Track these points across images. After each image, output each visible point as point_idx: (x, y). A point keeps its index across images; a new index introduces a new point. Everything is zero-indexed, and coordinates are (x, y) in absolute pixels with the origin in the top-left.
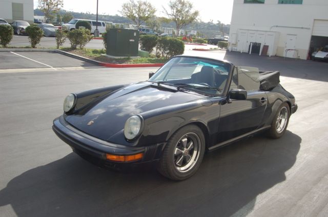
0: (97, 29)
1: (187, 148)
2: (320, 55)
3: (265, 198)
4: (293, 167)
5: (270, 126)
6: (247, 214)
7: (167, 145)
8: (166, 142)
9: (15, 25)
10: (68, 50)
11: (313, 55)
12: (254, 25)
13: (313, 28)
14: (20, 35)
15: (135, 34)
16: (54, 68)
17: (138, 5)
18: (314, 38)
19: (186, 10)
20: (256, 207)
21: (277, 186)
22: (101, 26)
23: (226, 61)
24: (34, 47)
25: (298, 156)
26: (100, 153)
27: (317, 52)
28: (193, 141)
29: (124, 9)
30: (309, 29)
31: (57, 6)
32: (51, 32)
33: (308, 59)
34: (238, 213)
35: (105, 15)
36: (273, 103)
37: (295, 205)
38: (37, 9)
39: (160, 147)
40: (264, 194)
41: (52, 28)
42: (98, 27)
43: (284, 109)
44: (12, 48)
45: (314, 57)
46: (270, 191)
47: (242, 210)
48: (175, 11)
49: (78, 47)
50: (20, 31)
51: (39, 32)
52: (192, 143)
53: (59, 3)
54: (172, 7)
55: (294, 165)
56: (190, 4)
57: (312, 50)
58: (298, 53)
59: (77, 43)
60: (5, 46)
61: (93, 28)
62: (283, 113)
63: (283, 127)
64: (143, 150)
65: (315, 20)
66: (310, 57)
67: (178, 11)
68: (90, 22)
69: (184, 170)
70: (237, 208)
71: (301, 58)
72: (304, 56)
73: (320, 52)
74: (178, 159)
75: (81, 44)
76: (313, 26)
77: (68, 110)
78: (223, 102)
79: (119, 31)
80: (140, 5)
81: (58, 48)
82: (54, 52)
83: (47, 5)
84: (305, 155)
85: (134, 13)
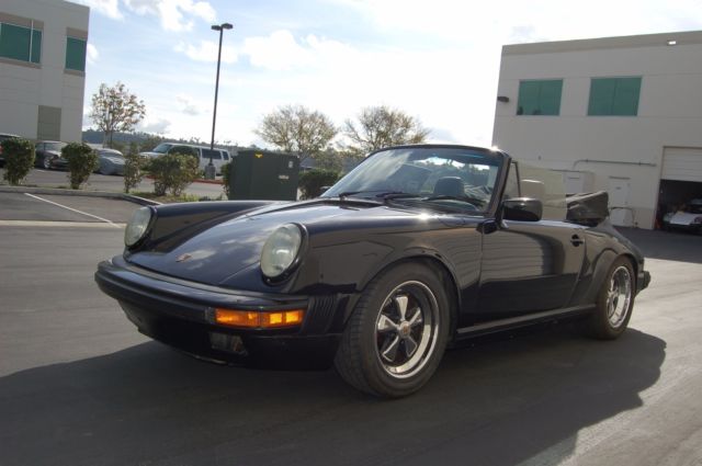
0: (211, 164)
1: (408, 319)
2: (682, 219)
3: (597, 434)
4: (655, 386)
5: (594, 306)
6: (559, 461)
7: (359, 301)
8: (358, 292)
9: (41, 149)
10: (148, 195)
11: (666, 219)
12: (540, 158)
13: (662, 165)
14: (50, 169)
15: (291, 165)
16: (115, 225)
17: (299, 122)
18: (666, 185)
19: (399, 131)
20: (579, 450)
21: (623, 414)
22: (220, 158)
23: (495, 149)
24: (74, 188)
25: (663, 368)
26: (200, 308)
27: (675, 212)
28: (420, 306)
29: (269, 128)
30: (654, 165)
31: (131, 115)
32: (116, 165)
33: (655, 229)
34: (536, 458)
35: (230, 144)
36: (598, 257)
37: (674, 448)
38: (90, 131)
39: (344, 302)
40: (596, 428)
41: (117, 158)
42: (214, 161)
43: (621, 270)
44: (30, 186)
45: (668, 223)
46: (609, 422)
47: (545, 453)
48: (374, 134)
49: (169, 192)
50: (51, 162)
51: (90, 158)
52: (419, 312)
53: (135, 110)
54: (369, 126)
55: (658, 382)
56: (405, 120)
57: (663, 209)
58: (633, 217)
59: (168, 184)
60: (14, 182)
61: (204, 162)
62: (619, 283)
63: (623, 314)
64: (305, 304)
65: (665, 147)
66: (661, 225)
67: (380, 134)
68: (198, 150)
69: (401, 374)
70: (535, 450)
71: (641, 226)
72: (647, 222)
73: (680, 213)
74: (385, 345)
75: (176, 187)
76: (663, 160)
77: (132, 242)
78: (488, 228)
79: (259, 156)
80: (302, 121)
81: (127, 192)
82: (119, 198)
83: (110, 112)
84: (680, 367)
85: (289, 137)
